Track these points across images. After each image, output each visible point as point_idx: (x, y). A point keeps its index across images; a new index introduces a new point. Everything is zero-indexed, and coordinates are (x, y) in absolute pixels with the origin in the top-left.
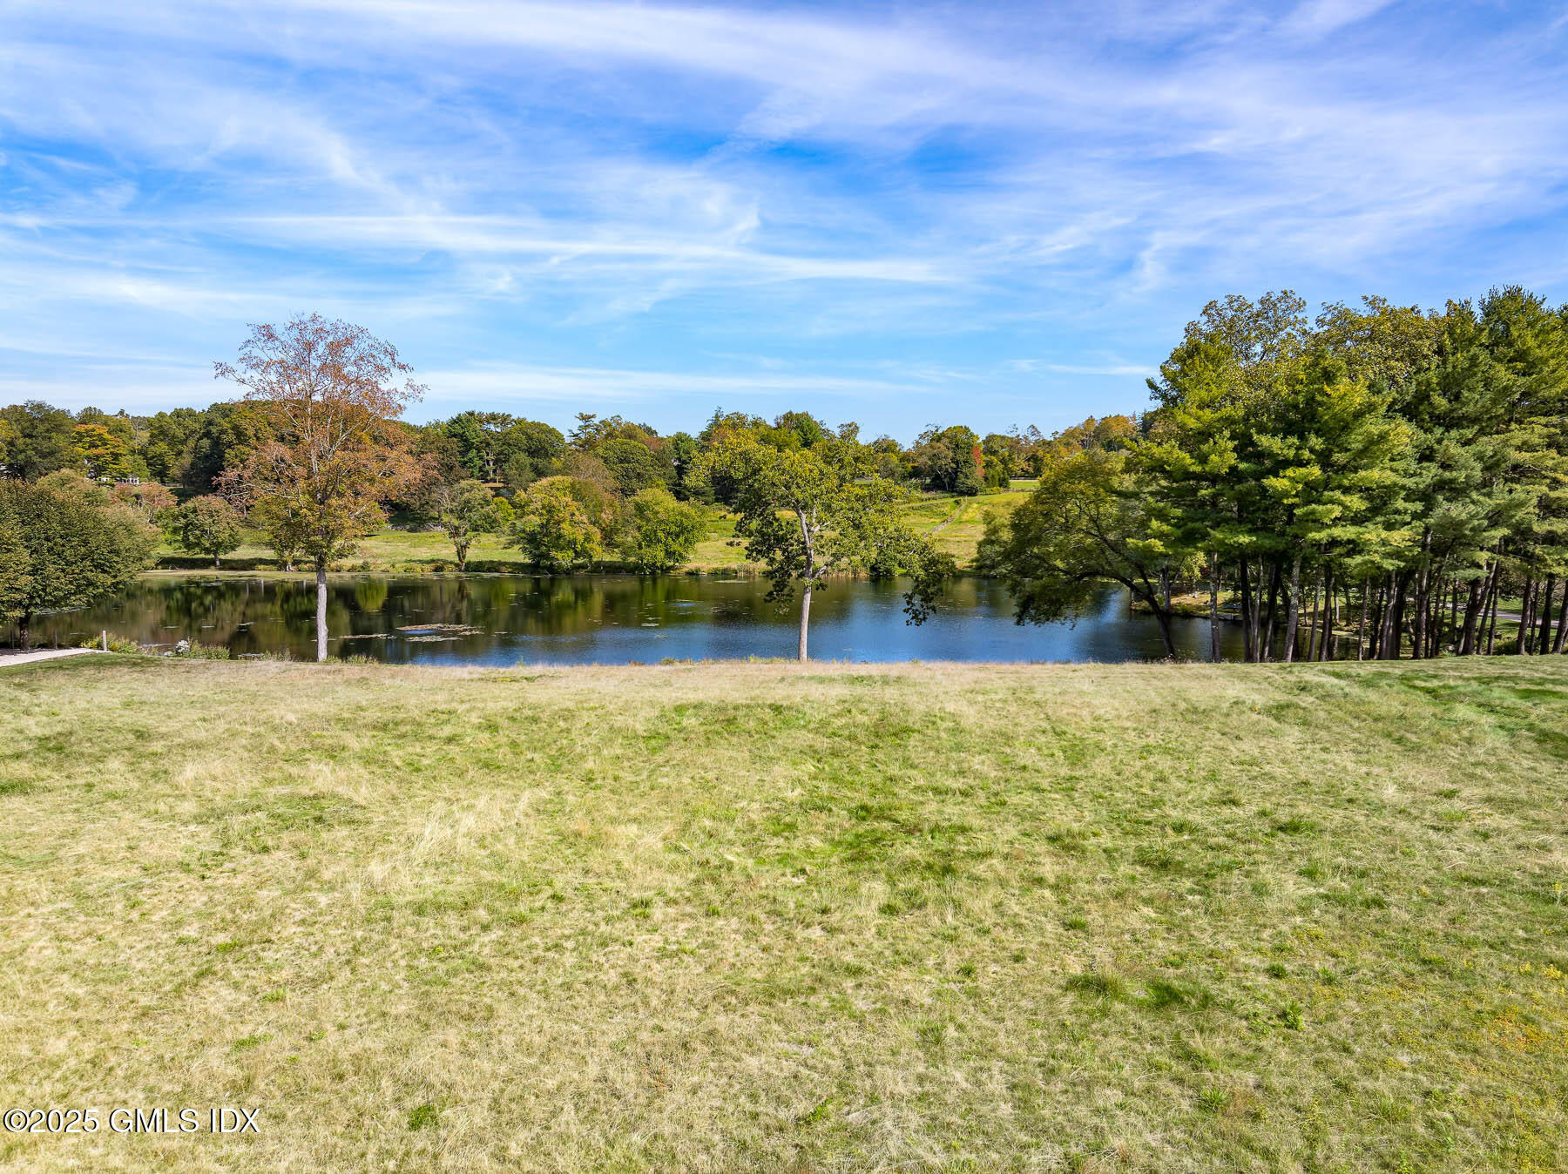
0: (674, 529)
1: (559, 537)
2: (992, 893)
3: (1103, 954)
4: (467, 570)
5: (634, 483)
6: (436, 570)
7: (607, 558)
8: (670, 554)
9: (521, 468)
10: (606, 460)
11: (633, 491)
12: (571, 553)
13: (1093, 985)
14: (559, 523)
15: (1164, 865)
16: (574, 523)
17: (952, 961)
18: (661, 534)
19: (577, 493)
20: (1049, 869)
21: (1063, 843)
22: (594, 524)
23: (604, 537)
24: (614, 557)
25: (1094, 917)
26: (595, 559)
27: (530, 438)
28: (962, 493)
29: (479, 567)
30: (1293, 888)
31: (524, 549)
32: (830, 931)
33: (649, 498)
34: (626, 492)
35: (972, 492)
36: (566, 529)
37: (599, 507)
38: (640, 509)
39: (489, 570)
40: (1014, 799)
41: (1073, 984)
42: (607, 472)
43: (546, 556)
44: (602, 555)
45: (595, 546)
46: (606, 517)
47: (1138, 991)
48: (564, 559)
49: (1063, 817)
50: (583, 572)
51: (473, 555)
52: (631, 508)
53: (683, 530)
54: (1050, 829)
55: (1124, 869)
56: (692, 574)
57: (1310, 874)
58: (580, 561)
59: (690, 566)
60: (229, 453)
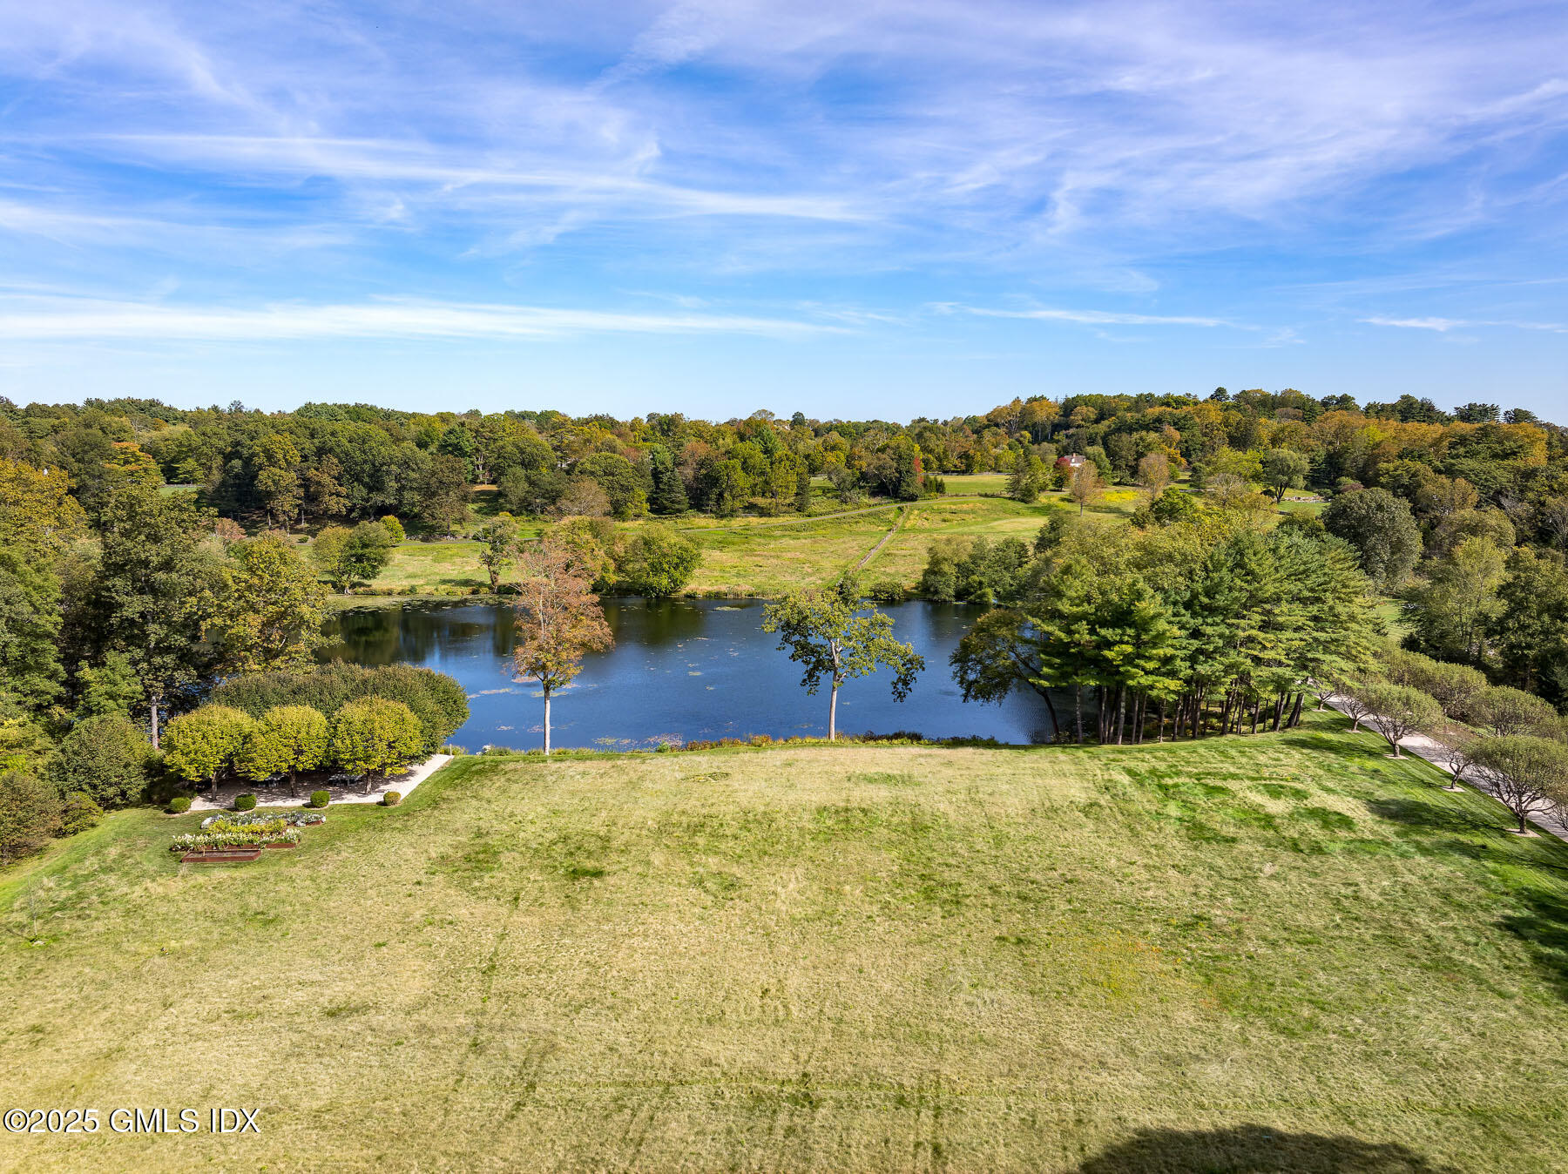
0: (675, 560)
2: (973, 910)
3: (1005, 929)
4: (499, 592)
6: (473, 592)
8: (672, 580)
13: (1001, 939)
15: (1025, 899)
17: (965, 933)
19: (594, 530)
20: (989, 901)
21: (994, 890)
23: (617, 567)
25: (1003, 918)
28: (904, 499)
30: (1064, 907)
32: (928, 924)
35: (913, 498)
37: (613, 542)
38: (647, 544)
40: (976, 869)
41: (996, 938)
45: (610, 574)
46: (619, 550)
47: (1013, 940)
49: (994, 877)
51: (501, 576)
53: (683, 561)
54: (989, 883)
55: (1013, 900)
56: (690, 597)
57: (1069, 902)
59: (688, 590)
60: (263, 475)
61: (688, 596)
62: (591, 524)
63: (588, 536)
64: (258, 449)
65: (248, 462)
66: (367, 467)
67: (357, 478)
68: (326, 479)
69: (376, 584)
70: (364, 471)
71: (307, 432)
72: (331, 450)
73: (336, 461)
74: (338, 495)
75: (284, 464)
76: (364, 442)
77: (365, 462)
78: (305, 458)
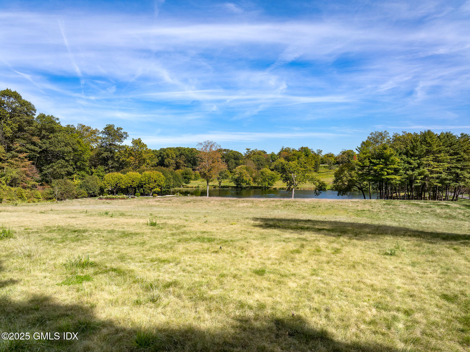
0: (270, 178)
1: (243, 180)
4: (221, 188)
5: (261, 167)
6: (214, 188)
7: (254, 185)
8: (269, 184)
9: (232, 163)
10: (253, 161)
11: (260, 168)
12: (246, 184)
14: (243, 176)
16: (246, 176)
18: (267, 179)
19: (247, 169)
22: (251, 176)
23: (253, 180)
24: (256, 185)
26: (251, 185)
27: (234, 155)
29: (224, 187)
31: (235, 183)
33: (264, 170)
34: (259, 169)
36: (245, 178)
37: (252, 173)
38: (262, 173)
39: (226, 188)
42: (254, 164)
43: (240, 184)
44: (253, 184)
45: (251, 182)
46: (254, 175)
48: (244, 185)
50: (248, 188)
51: (222, 184)
52: (260, 173)
53: (272, 178)
56: (275, 189)
58: (248, 186)
59: (274, 187)
60: (166, 160)
61: (274, 189)
62: (246, 167)
63: (245, 171)
64: (165, 154)
65: (162, 158)
66: (192, 159)
67: (189, 161)
68: (181, 162)
69: (189, 185)
70: (191, 159)
71: (178, 150)
72: (183, 154)
73: (184, 157)
74: (184, 166)
75: (171, 158)
76: (192, 152)
77: (192, 157)
78: (177, 157)
